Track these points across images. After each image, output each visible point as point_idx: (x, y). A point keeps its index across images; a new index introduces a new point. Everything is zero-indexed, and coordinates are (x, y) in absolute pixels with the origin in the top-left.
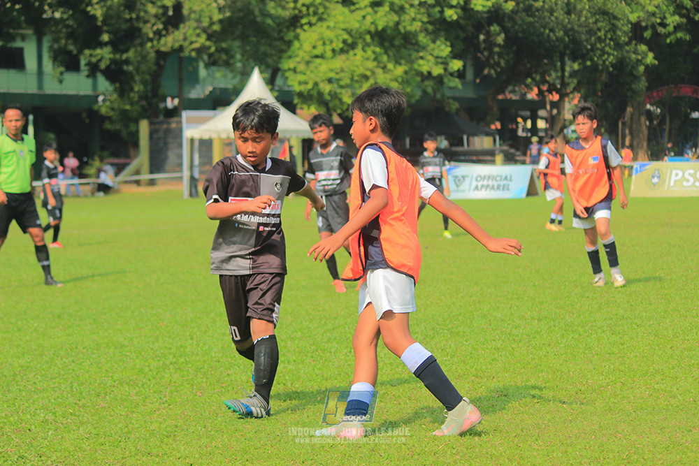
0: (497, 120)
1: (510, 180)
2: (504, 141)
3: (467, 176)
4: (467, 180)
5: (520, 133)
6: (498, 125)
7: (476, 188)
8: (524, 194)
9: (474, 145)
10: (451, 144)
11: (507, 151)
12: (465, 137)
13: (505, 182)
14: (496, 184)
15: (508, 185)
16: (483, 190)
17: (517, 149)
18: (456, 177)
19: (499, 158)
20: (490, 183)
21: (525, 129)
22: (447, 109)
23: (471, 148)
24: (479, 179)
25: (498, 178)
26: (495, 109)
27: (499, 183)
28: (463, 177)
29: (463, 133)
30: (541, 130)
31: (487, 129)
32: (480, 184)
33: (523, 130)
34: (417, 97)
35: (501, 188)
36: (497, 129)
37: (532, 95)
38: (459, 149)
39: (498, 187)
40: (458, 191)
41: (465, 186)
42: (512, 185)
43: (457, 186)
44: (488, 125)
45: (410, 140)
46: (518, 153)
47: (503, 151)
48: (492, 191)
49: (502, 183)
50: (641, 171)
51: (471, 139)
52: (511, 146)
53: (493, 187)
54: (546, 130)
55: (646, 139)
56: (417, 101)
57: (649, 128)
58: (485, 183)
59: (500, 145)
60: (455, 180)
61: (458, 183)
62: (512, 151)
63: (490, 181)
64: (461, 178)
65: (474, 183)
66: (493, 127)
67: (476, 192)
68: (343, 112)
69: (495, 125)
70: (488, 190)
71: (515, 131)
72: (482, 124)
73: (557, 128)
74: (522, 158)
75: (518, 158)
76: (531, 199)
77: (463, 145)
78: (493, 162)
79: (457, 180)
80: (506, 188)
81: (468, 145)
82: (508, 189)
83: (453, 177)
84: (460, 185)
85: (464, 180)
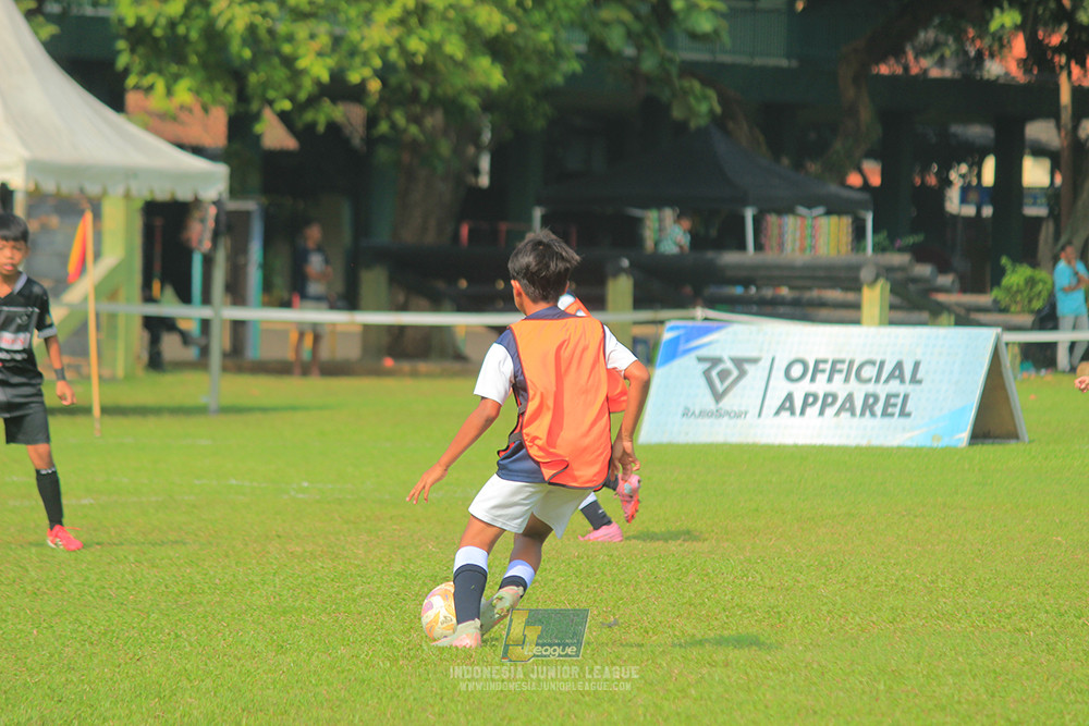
0: (870, 155)
1: (914, 380)
2: (892, 238)
3: (755, 361)
4: (755, 374)
5: (953, 203)
6: (874, 172)
7: (787, 404)
8: (965, 435)
9: (781, 246)
10: (698, 241)
11: (902, 269)
12: (749, 214)
13: (894, 386)
14: (860, 392)
15: (906, 397)
16: (813, 411)
17: (943, 268)
18: (716, 361)
19: (873, 297)
20: (839, 387)
21: (971, 192)
22: (677, 113)
23: (770, 256)
24: (797, 371)
25: (869, 372)
26: (866, 114)
27: (871, 388)
28: (739, 363)
29: (745, 203)
30: (1035, 194)
31: (833, 188)
32: (799, 391)
33: (964, 200)
34: (575, 66)
35: (879, 408)
36: (866, 186)
37: (1005, 66)
38: (730, 258)
39: (868, 407)
40: (719, 414)
41: (744, 395)
42: (918, 398)
43: (718, 397)
44: (839, 173)
45: (545, 219)
46: (946, 280)
47: (886, 272)
48: (845, 415)
49: (882, 390)
51: (772, 219)
52: (920, 254)
53: (848, 405)
54: (1052, 195)
56: (572, 78)
58: (821, 386)
59: (879, 248)
60: (707, 373)
62: (924, 270)
63: (839, 378)
64: (729, 365)
65: (780, 388)
66: (854, 179)
67: (785, 414)
68: (300, 107)
69: (861, 171)
70: (830, 411)
71: (937, 195)
72: (813, 167)
75: (942, 298)
76: (989, 451)
77: (742, 246)
78: (849, 313)
79: (714, 373)
80: (896, 408)
81: (759, 247)
82: (904, 414)
83: (701, 360)
84: (726, 392)
85: (742, 373)
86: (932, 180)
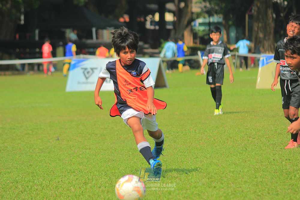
0: (126, 13)
3: (96, 69)
4: (96, 72)
5: (148, 26)
6: (127, 18)
9: (103, 38)
12: (94, 30)
18: (86, 69)
21: (153, 22)
23: (100, 41)
28: (92, 69)
29: (93, 26)
30: (169, 23)
31: (116, 22)
33: (151, 25)
36: (125, 22)
38: (89, 41)
40: (87, 83)
41: (94, 78)
43: (87, 78)
44: (117, 18)
45: (39, 32)
46: (146, 46)
50: (267, 63)
51: (100, 31)
54: (174, 23)
55: (272, 31)
57: (276, 20)
60: (84, 72)
61: (87, 75)
62: (141, 43)
64: (89, 70)
66: (122, 20)
69: (124, 18)
71: (144, 24)
72: (111, 17)
73: (185, 21)
74: (150, 51)
75: (146, 51)
76: (159, 91)
77: (91, 38)
79: (86, 72)
81: (97, 38)
83: (82, 69)
84: (89, 77)
85: (93, 72)
86: (142, 19)
